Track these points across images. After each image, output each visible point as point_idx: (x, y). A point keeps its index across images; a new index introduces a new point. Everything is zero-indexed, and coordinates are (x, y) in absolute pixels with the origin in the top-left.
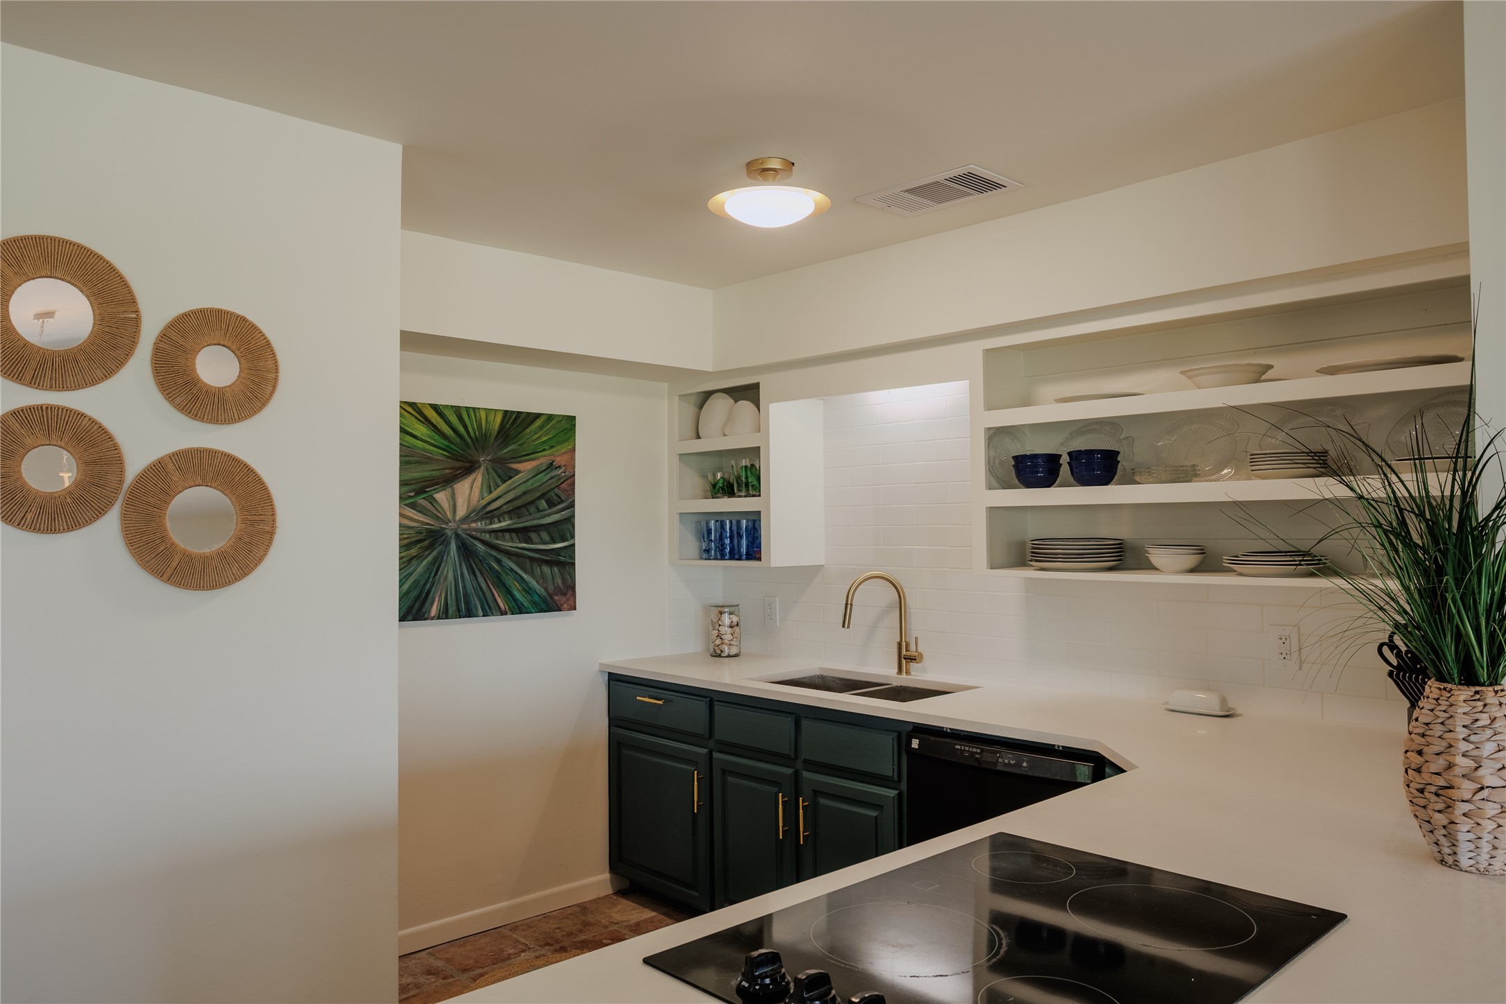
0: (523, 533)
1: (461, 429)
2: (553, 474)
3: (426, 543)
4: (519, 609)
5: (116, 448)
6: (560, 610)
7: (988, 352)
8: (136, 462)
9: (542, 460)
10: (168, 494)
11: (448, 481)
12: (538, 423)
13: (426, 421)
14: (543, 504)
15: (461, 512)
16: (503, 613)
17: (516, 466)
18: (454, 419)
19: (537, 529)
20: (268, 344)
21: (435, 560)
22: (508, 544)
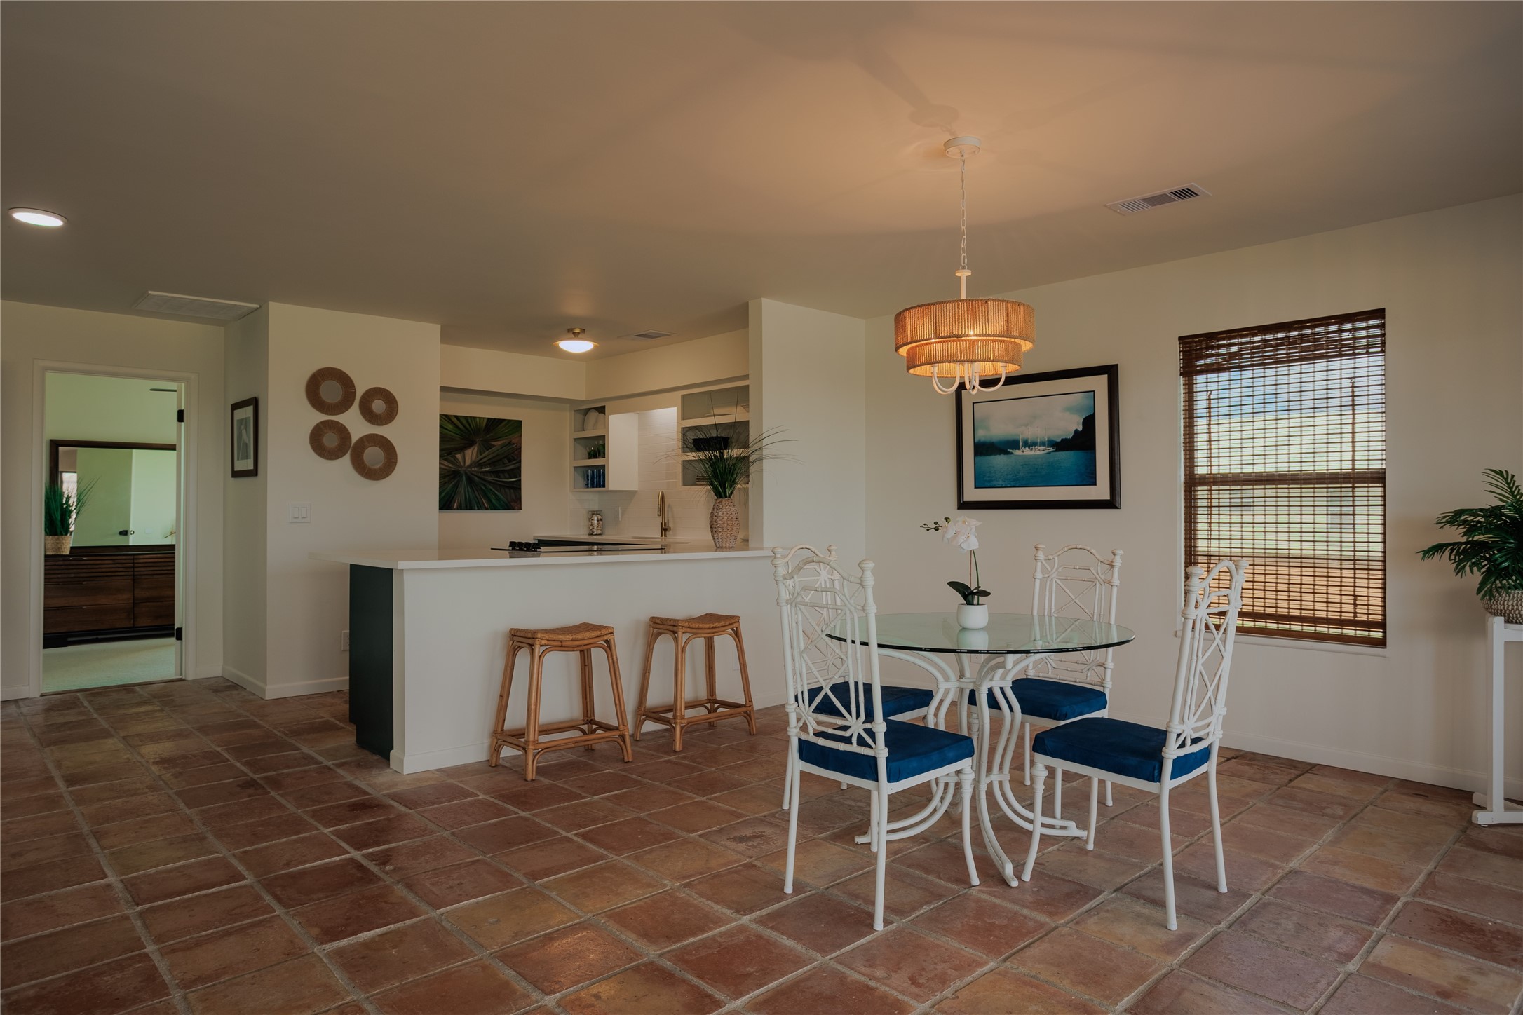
0: (497, 474)
1: (468, 426)
2: (511, 447)
3: (452, 476)
4: (494, 508)
5: (349, 433)
6: (513, 509)
7: (683, 396)
8: (355, 438)
9: (505, 441)
10: (364, 449)
11: (462, 449)
12: (504, 424)
13: (452, 423)
14: (506, 461)
15: (468, 463)
16: (487, 509)
17: (493, 443)
18: (464, 422)
19: (503, 472)
20: (395, 398)
21: (456, 484)
22: (489, 478)
